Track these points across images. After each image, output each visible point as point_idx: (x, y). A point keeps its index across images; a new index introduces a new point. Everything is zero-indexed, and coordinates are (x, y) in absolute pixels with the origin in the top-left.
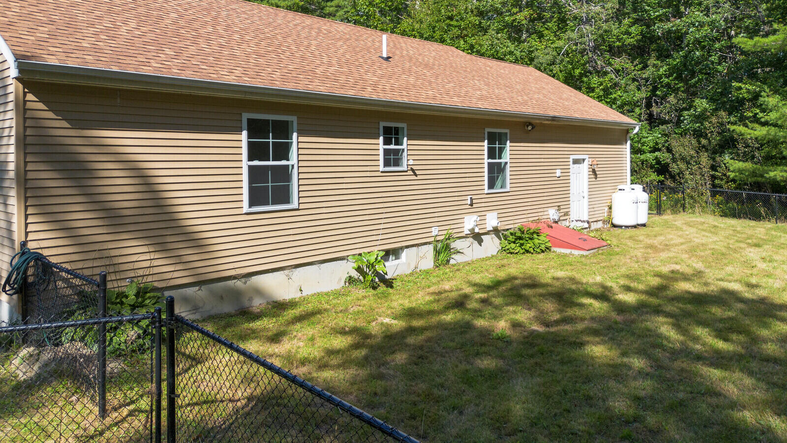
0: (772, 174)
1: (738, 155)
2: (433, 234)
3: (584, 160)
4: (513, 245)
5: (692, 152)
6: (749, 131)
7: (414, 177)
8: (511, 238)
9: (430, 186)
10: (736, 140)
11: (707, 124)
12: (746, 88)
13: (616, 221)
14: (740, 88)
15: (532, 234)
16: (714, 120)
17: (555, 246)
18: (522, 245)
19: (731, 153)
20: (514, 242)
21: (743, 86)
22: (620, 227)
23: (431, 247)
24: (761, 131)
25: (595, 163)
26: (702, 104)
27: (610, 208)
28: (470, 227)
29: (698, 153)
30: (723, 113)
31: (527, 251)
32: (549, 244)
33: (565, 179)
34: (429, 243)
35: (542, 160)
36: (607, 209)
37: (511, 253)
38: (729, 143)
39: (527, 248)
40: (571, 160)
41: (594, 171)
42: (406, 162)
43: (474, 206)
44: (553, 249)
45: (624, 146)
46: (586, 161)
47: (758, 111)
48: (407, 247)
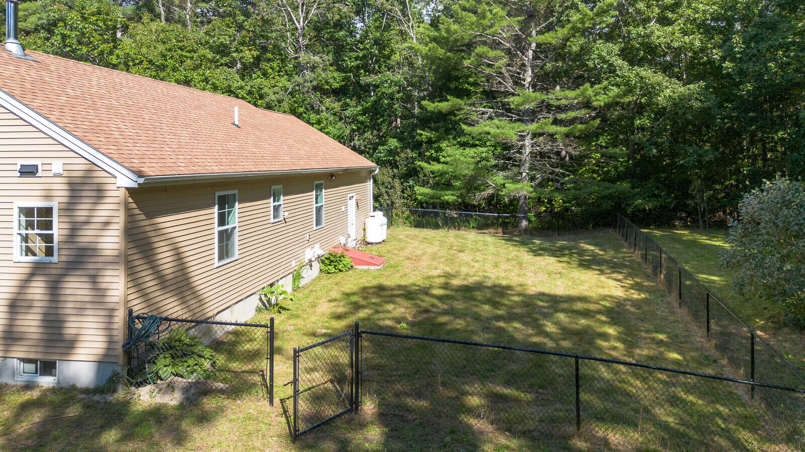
0: (446, 198)
1: (419, 182)
2: (293, 266)
3: (353, 197)
4: (330, 267)
5: (390, 179)
6: (429, 166)
7: (285, 225)
8: (327, 262)
9: (292, 230)
10: (418, 171)
11: (397, 158)
12: (424, 134)
13: (369, 240)
14: (421, 135)
15: (340, 257)
16: (402, 155)
17: (355, 265)
18: (335, 266)
19: (413, 180)
20: (330, 265)
21: (424, 133)
22: (372, 244)
23: (291, 275)
24: (436, 167)
25: (360, 198)
26: (393, 143)
27: (364, 230)
28: (309, 258)
29: (393, 180)
30: (409, 151)
31: (340, 271)
32: (352, 264)
33: (345, 213)
34: (291, 273)
35: (337, 200)
36: (363, 231)
37: (329, 273)
38: (412, 173)
39: (341, 268)
40: (348, 198)
41: (357, 204)
42: (283, 214)
43: (310, 240)
44: (355, 267)
45: (368, 183)
46: (354, 198)
47: (433, 152)
48: (281, 278)
